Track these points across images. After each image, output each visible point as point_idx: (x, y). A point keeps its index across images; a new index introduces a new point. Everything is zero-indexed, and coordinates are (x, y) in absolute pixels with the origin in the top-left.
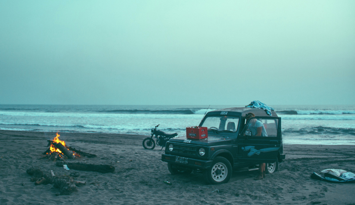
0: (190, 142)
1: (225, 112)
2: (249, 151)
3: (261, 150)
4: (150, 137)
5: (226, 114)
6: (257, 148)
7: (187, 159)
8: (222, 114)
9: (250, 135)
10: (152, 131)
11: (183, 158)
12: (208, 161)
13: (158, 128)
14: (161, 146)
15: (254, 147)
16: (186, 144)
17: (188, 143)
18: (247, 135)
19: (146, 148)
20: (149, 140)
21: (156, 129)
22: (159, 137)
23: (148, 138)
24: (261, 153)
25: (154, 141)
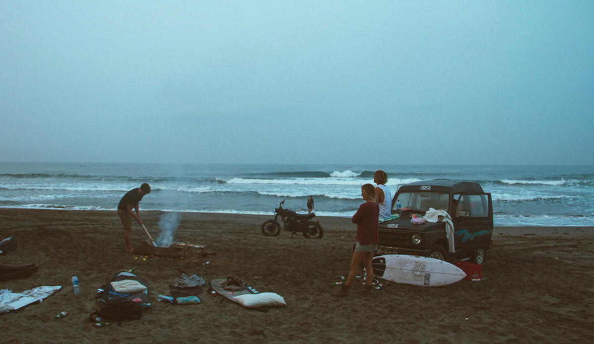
0: (396, 227)
1: (426, 187)
2: (463, 236)
3: (474, 234)
4: (273, 219)
5: (429, 189)
6: (471, 232)
7: (397, 248)
8: (423, 188)
9: (468, 216)
10: (277, 210)
11: (391, 247)
12: (427, 251)
13: (284, 207)
14: (291, 231)
15: (468, 230)
16: (394, 230)
17: (395, 229)
18: (462, 215)
19: (266, 235)
20: (271, 224)
21: (281, 207)
22: (287, 219)
23: (270, 221)
24: (475, 237)
25: (278, 225)
